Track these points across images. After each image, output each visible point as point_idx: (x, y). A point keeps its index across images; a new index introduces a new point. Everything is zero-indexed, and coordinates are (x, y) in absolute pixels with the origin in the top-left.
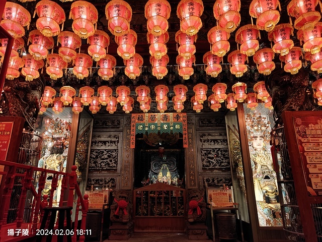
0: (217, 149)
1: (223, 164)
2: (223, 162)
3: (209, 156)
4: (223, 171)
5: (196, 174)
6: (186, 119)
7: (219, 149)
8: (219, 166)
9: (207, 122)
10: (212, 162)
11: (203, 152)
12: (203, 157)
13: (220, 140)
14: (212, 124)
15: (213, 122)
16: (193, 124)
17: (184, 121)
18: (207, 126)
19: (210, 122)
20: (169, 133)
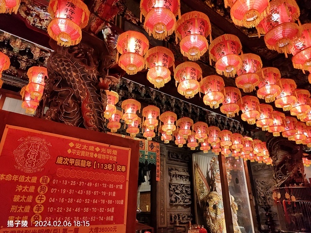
0: (182, 184)
1: (186, 201)
2: (186, 199)
3: (177, 191)
4: (185, 208)
5: (165, 210)
6: (159, 149)
7: (184, 185)
8: (184, 202)
9: (176, 157)
10: (178, 198)
11: (172, 187)
12: (172, 193)
13: (184, 176)
14: (179, 159)
15: (180, 157)
16: (164, 156)
17: (158, 151)
18: (175, 160)
19: (178, 157)
20: (144, 163)
